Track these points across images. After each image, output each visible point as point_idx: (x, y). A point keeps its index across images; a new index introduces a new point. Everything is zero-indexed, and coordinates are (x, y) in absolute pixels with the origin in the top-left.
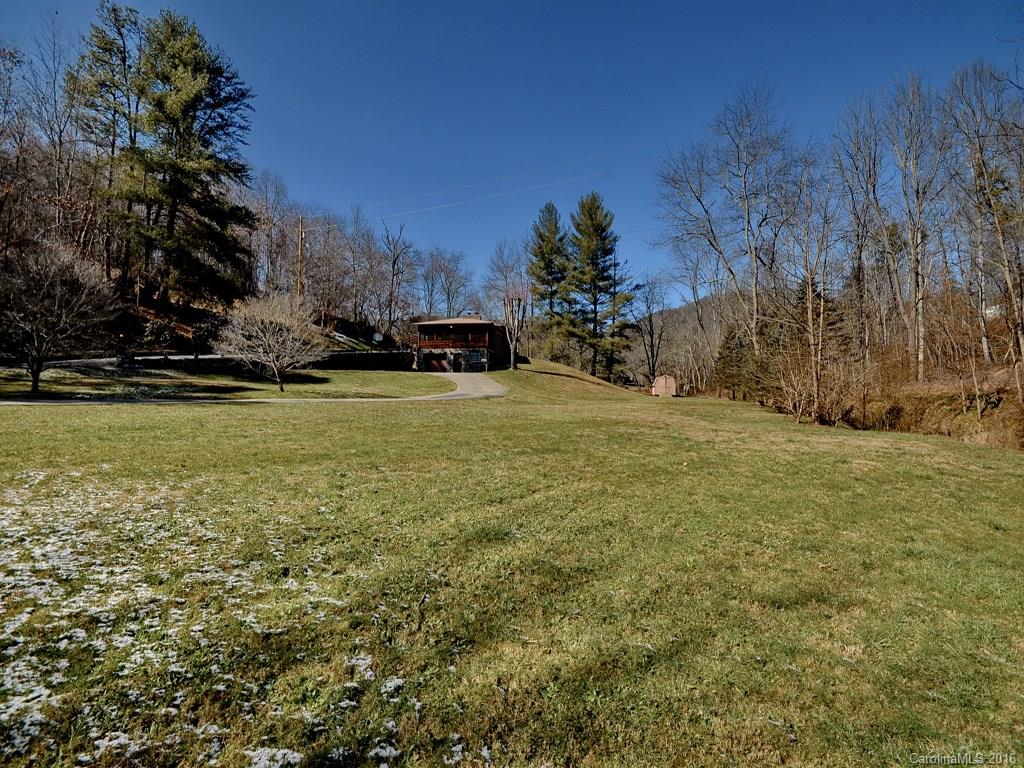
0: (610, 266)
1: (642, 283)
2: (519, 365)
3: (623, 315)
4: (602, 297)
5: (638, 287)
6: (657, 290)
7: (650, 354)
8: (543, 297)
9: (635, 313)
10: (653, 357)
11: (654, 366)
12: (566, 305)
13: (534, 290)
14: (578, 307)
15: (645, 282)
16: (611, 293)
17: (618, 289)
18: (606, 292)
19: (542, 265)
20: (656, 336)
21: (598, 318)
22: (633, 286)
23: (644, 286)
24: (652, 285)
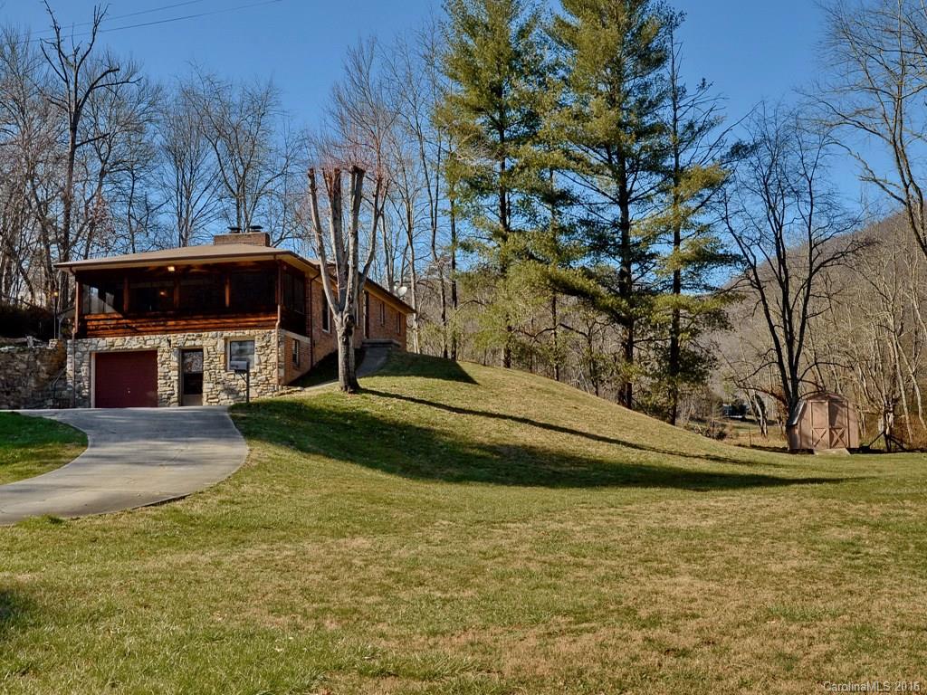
0: (661, 98)
1: (747, 140)
2: (363, 382)
3: (704, 229)
4: (642, 183)
5: (739, 151)
6: (792, 160)
7: (780, 332)
8: (478, 186)
9: (736, 223)
10: (790, 343)
11: (794, 369)
12: (544, 211)
13: (453, 168)
14: (578, 212)
15: (758, 138)
16: (667, 173)
17: (684, 158)
18: (653, 168)
19: (473, 97)
20: (794, 284)
21: (633, 239)
22: (725, 151)
23: (755, 147)
24: (778, 145)
